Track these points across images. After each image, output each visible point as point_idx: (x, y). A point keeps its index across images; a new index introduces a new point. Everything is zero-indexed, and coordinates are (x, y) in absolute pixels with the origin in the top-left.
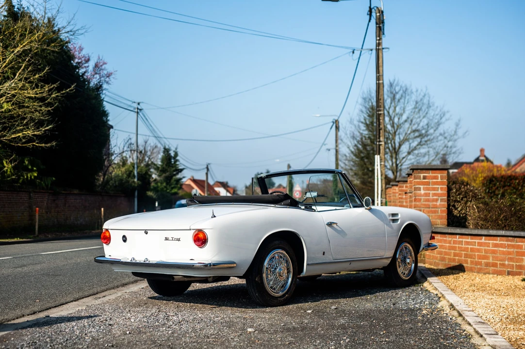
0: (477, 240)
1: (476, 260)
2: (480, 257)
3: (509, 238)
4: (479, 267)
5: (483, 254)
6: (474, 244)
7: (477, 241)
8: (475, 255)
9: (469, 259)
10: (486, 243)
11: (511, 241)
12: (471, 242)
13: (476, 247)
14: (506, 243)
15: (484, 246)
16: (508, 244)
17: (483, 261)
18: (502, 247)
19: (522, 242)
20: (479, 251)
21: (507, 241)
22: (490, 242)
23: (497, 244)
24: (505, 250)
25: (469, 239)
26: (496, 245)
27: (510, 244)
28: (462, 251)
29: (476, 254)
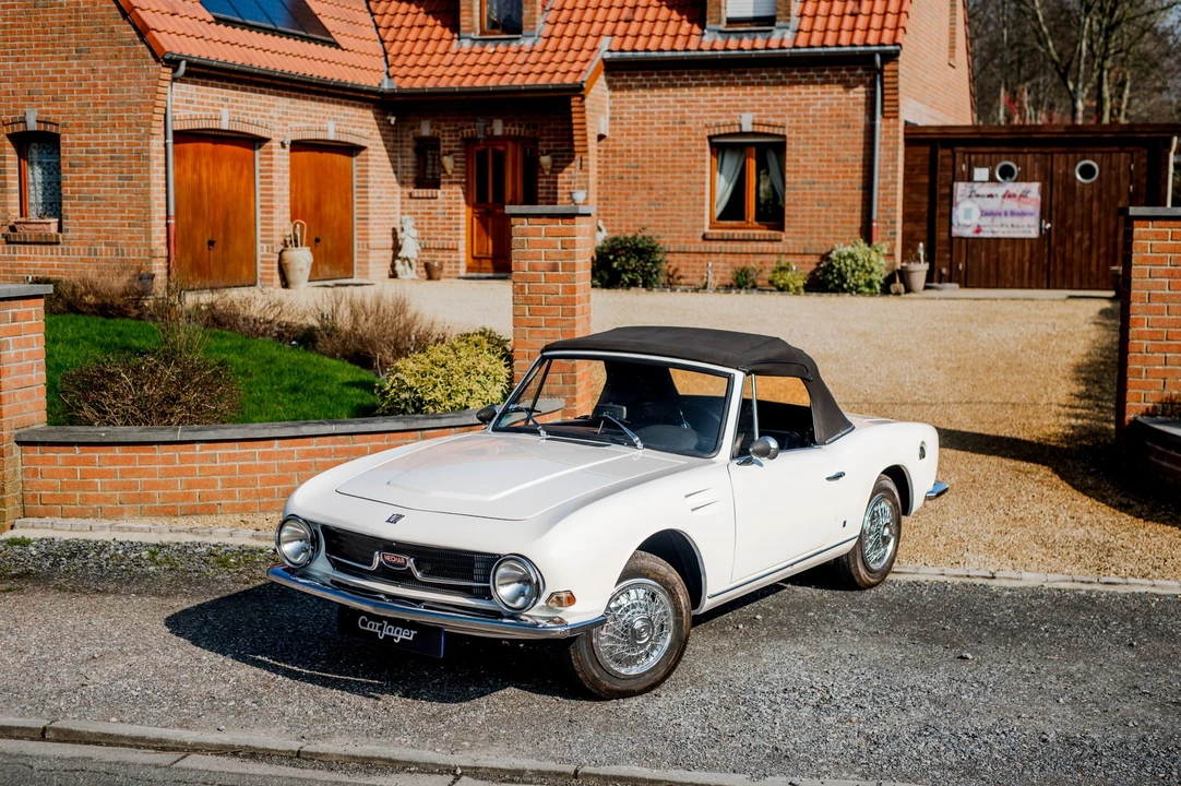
0: (258, 449)
1: (258, 487)
2: (268, 481)
3: (339, 437)
4: (265, 500)
5: (276, 474)
6: (250, 457)
7: (257, 451)
8: (255, 479)
9: (237, 489)
10: (284, 452)
11: (342, 443)
12: (241, 454)
13: (258, 462)
14: (332, 446)
15: (278, 459)
16: (336, 449)
17: (276, 487)
18: (322, 456)
19: (366, 442)
20: (263, 469)
21: (333, 443)
22: (292, 449)
23: (313, 450)
24: (329, 460)
25: (236, 449)
26: (309, 454)
27: (341, 449)
28: (214, 474)
29: (258, 476)
